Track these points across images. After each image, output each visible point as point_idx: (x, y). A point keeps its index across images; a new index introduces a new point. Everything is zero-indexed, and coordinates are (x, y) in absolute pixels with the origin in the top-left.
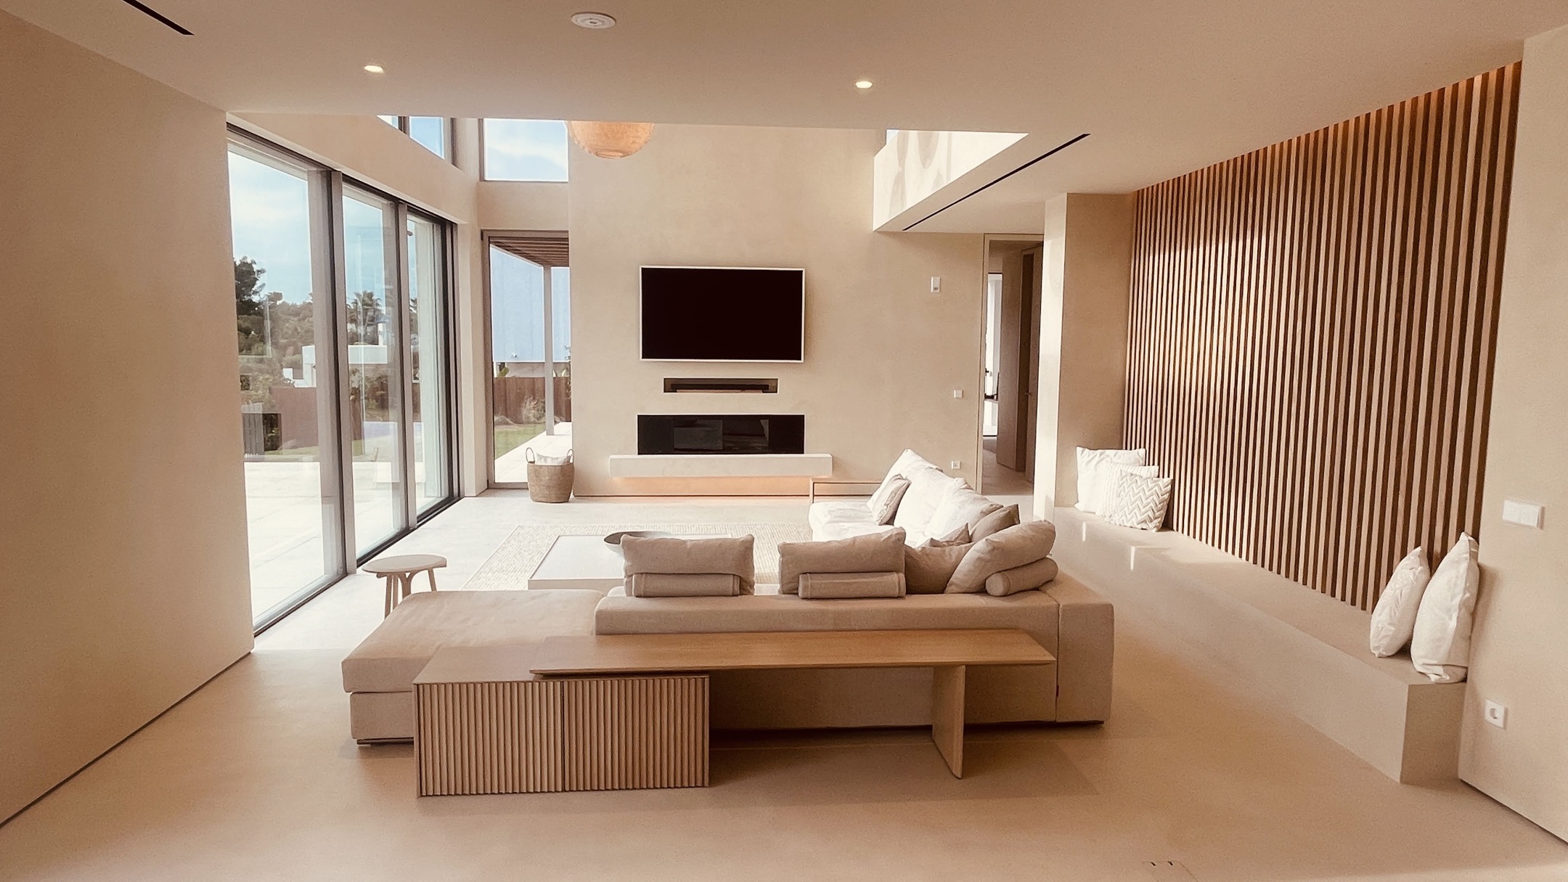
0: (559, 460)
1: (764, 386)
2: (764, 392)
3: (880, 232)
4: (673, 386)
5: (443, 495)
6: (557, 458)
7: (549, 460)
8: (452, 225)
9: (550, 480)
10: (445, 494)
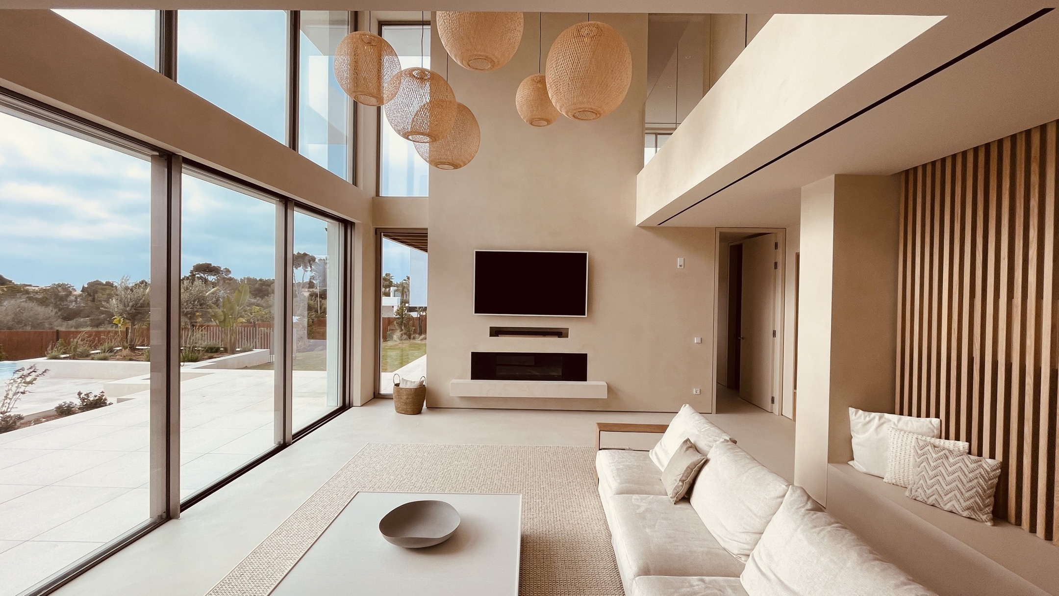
0: (416, 383)
1: (560, 333)
2: (559, 337)
3: (640, 227)
4: (496, 332)
5: (339, 405)
6: (414, 382)
7: (409, 383)
8: (352, 224)
9: (407, 398)
10: (340, 404)
